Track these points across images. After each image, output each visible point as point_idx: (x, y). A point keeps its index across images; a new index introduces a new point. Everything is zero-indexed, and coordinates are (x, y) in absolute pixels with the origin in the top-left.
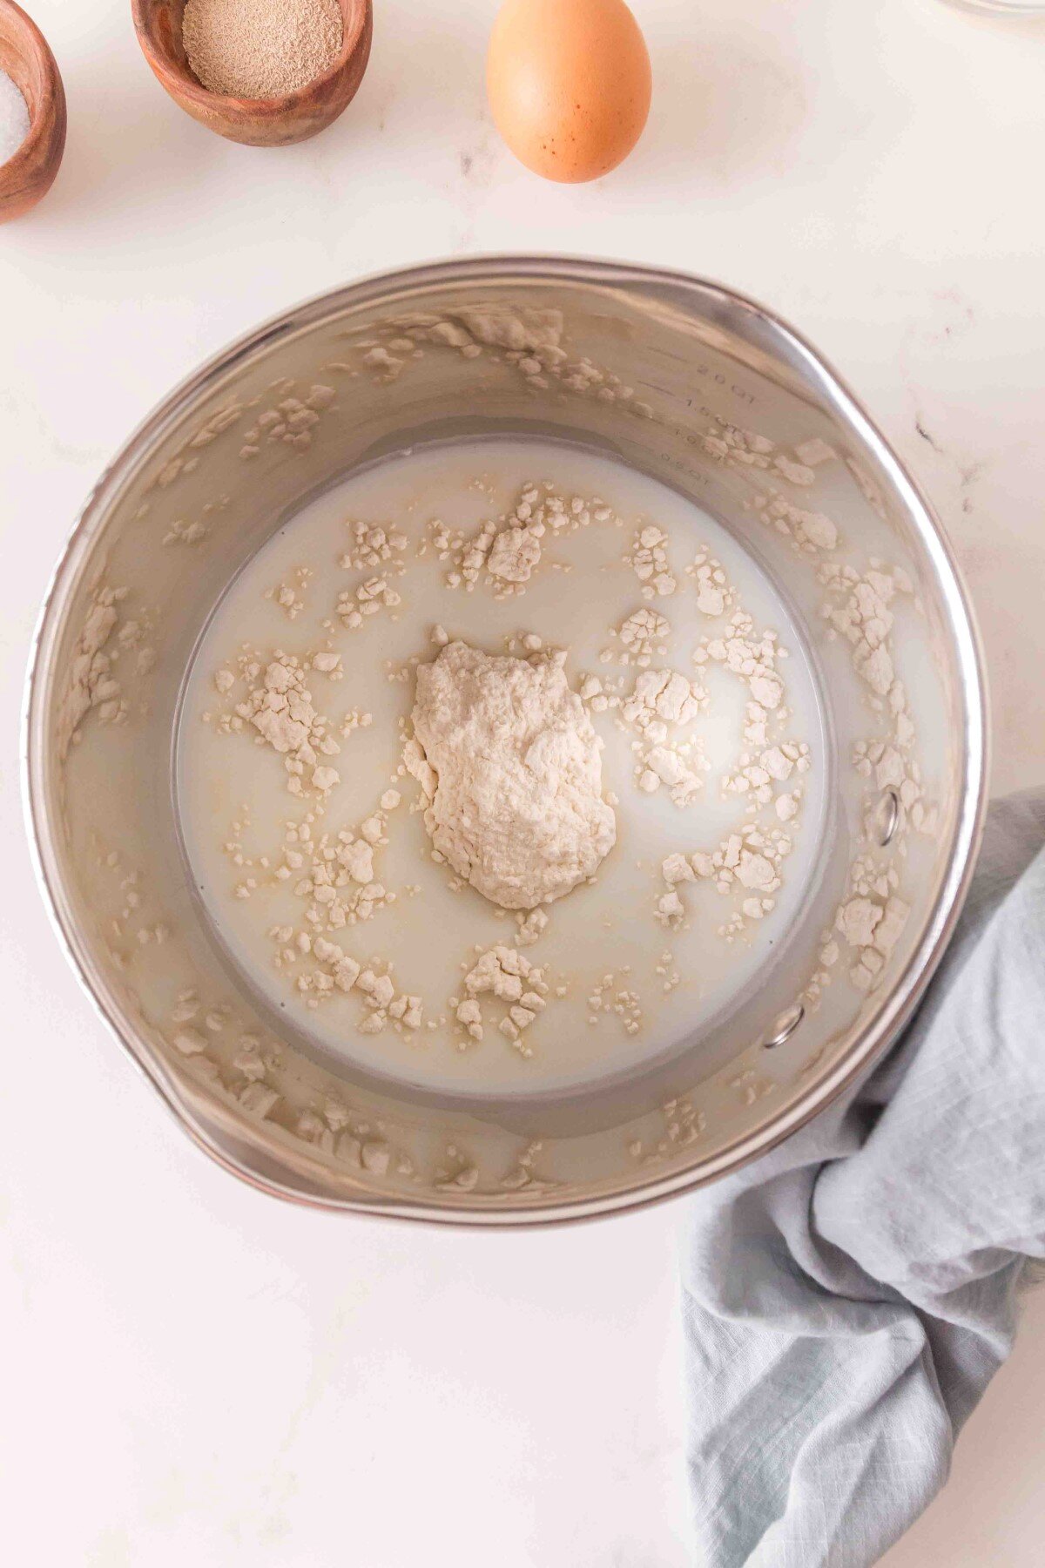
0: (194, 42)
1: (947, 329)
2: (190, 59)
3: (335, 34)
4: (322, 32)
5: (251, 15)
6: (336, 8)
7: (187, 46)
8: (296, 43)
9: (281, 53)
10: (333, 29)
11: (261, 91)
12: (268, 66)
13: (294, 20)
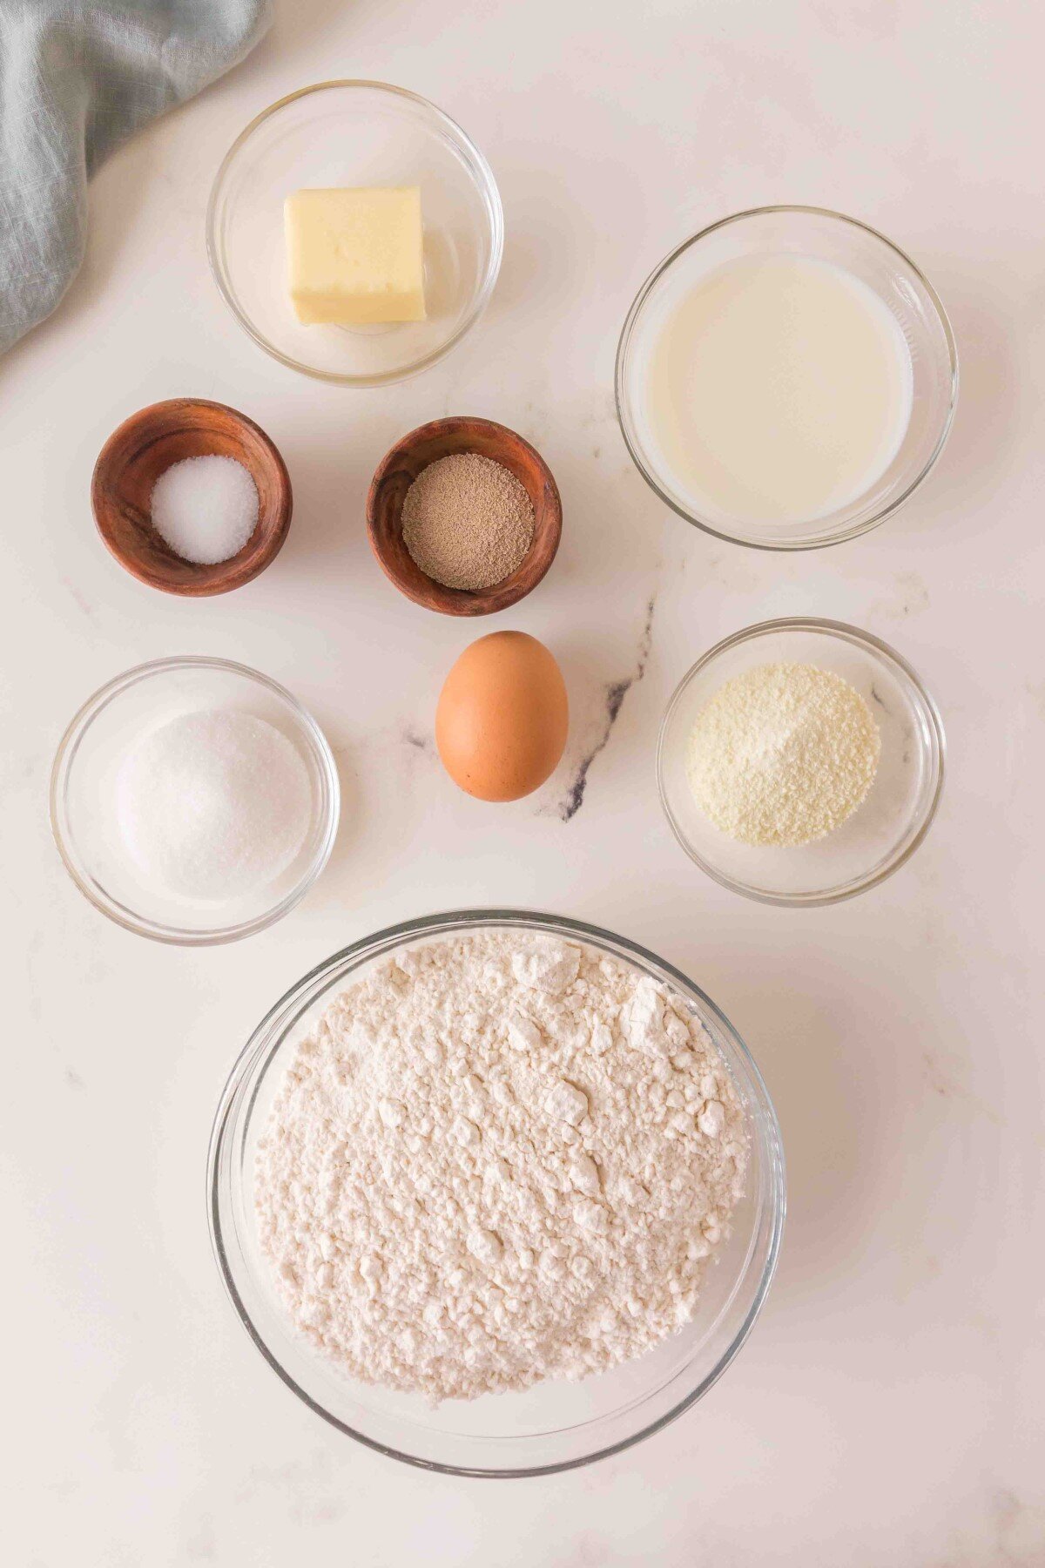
0: (411, 519)
1: (906, 608)
2: (404, 532)
3: (525, 541)
4: (516, 538)
5: (461, 512)
6: (532, 518)
7: (404, 519)
8: (492, 544)
9: (478, 550)
10: (524, 536)
11: (456, 574)
12: (465, 558)
13: (495, 526)
